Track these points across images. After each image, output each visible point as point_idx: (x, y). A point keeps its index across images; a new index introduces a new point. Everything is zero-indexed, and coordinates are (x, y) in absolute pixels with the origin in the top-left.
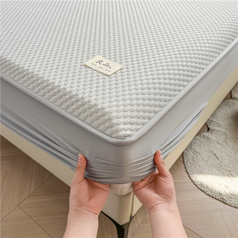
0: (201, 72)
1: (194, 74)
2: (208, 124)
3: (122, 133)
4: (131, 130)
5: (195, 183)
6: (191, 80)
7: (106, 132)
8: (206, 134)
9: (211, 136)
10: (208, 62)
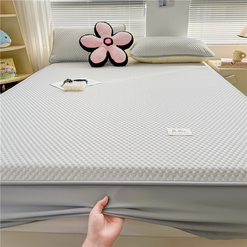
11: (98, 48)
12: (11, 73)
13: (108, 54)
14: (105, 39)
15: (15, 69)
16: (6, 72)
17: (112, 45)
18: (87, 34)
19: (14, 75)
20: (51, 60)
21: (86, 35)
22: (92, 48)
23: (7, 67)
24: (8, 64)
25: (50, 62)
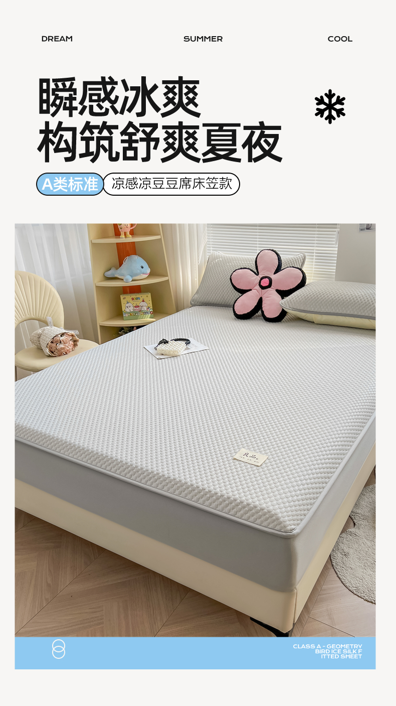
0: (338, 467)
1: (332, 470)
2: (353, 517)
3: (289, 528)
4: (294, 525)
5: (350, 588)
6: (331, 477)
7: (276, 529)
8: (352, 530)
9: (358, 532)
10: (342, 456)
11: (251, 290)
12: (146, 313)
13: (260, 301)
14: (262, 279)
15: (152, 308)
16: (140, 311)
17: (269, 289)
18: (242, 267)
19: (150, 315)
20: (193, 301)
21: (241, 269)
22: (243, 290)
23: (142, 304)
24: (143, 301)
25: (191, 303)
